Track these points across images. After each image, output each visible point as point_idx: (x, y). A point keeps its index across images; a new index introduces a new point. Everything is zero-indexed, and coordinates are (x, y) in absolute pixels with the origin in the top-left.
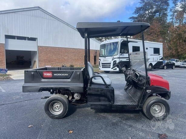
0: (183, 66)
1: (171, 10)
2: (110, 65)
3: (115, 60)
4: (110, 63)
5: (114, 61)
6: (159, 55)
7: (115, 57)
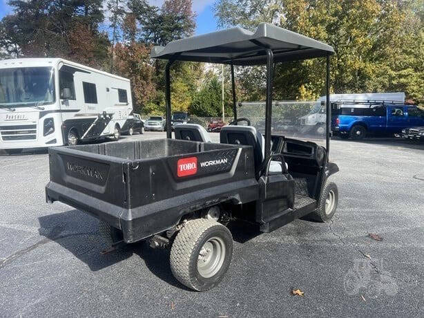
0: (150, 126)
1: (109, 7)
2: (35, 132)
3: (48, 116)
4: (34, 126)
5: (47, 121)
6: (127, 105)
7: (47, 108)
